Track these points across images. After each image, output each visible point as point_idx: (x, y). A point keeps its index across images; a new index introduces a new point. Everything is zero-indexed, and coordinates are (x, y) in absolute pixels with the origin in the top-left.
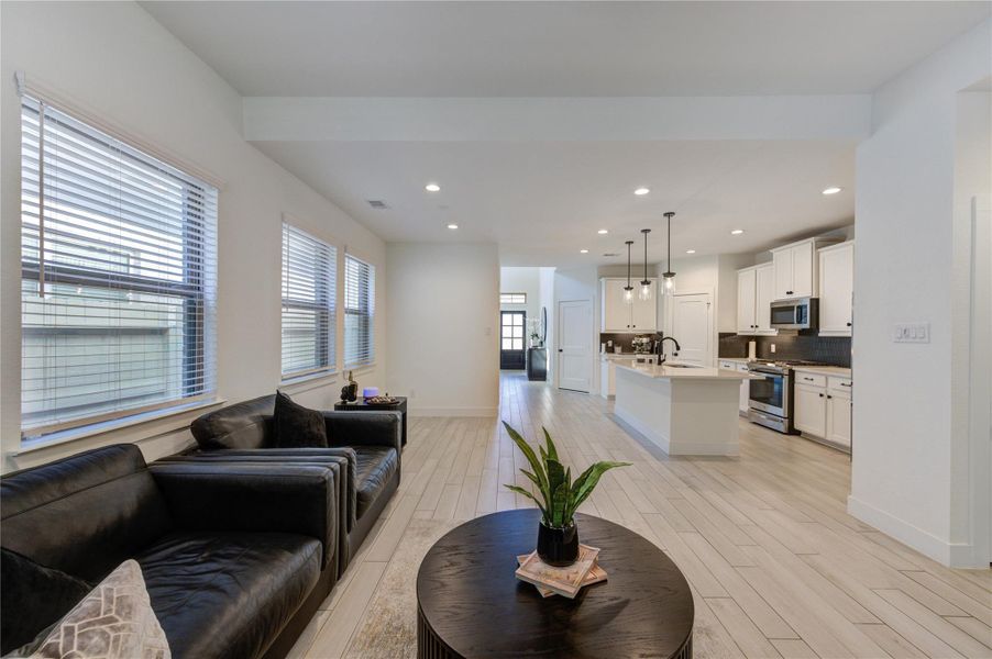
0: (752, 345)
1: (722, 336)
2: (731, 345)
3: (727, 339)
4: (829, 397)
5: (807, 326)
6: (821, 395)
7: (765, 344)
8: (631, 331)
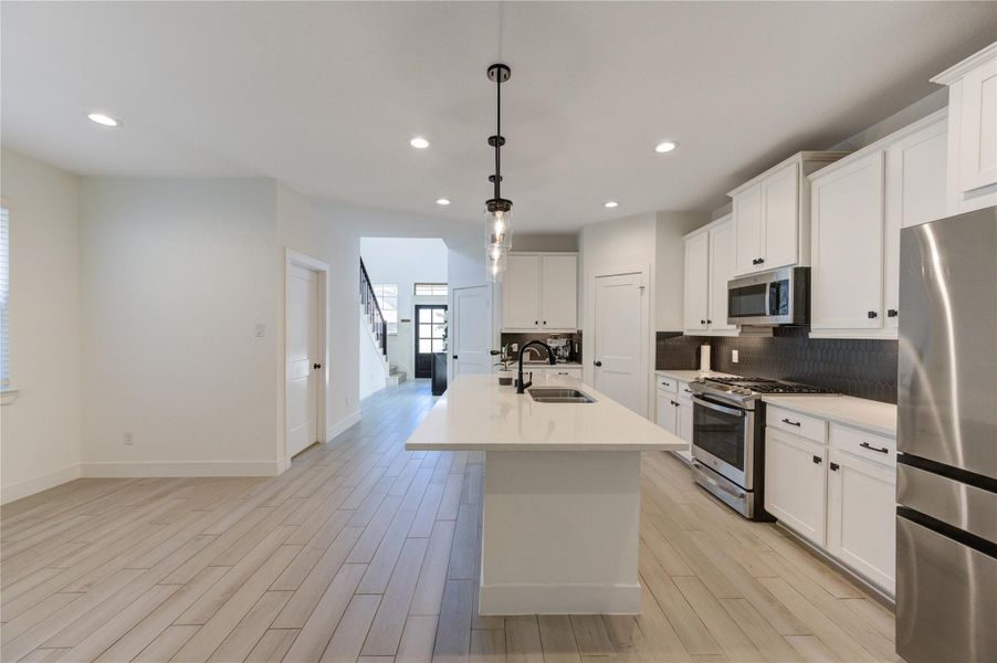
0: (706, 350)
1: (662, 337)
2: (674, 351)
3: (670, 342)
4: (834, 467)
5: (787, 319)
6: (817, 460)
7: (724, 349)
8: (540, 330)
